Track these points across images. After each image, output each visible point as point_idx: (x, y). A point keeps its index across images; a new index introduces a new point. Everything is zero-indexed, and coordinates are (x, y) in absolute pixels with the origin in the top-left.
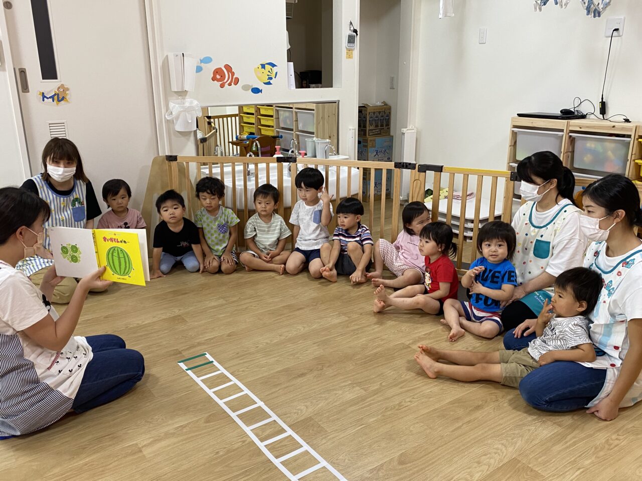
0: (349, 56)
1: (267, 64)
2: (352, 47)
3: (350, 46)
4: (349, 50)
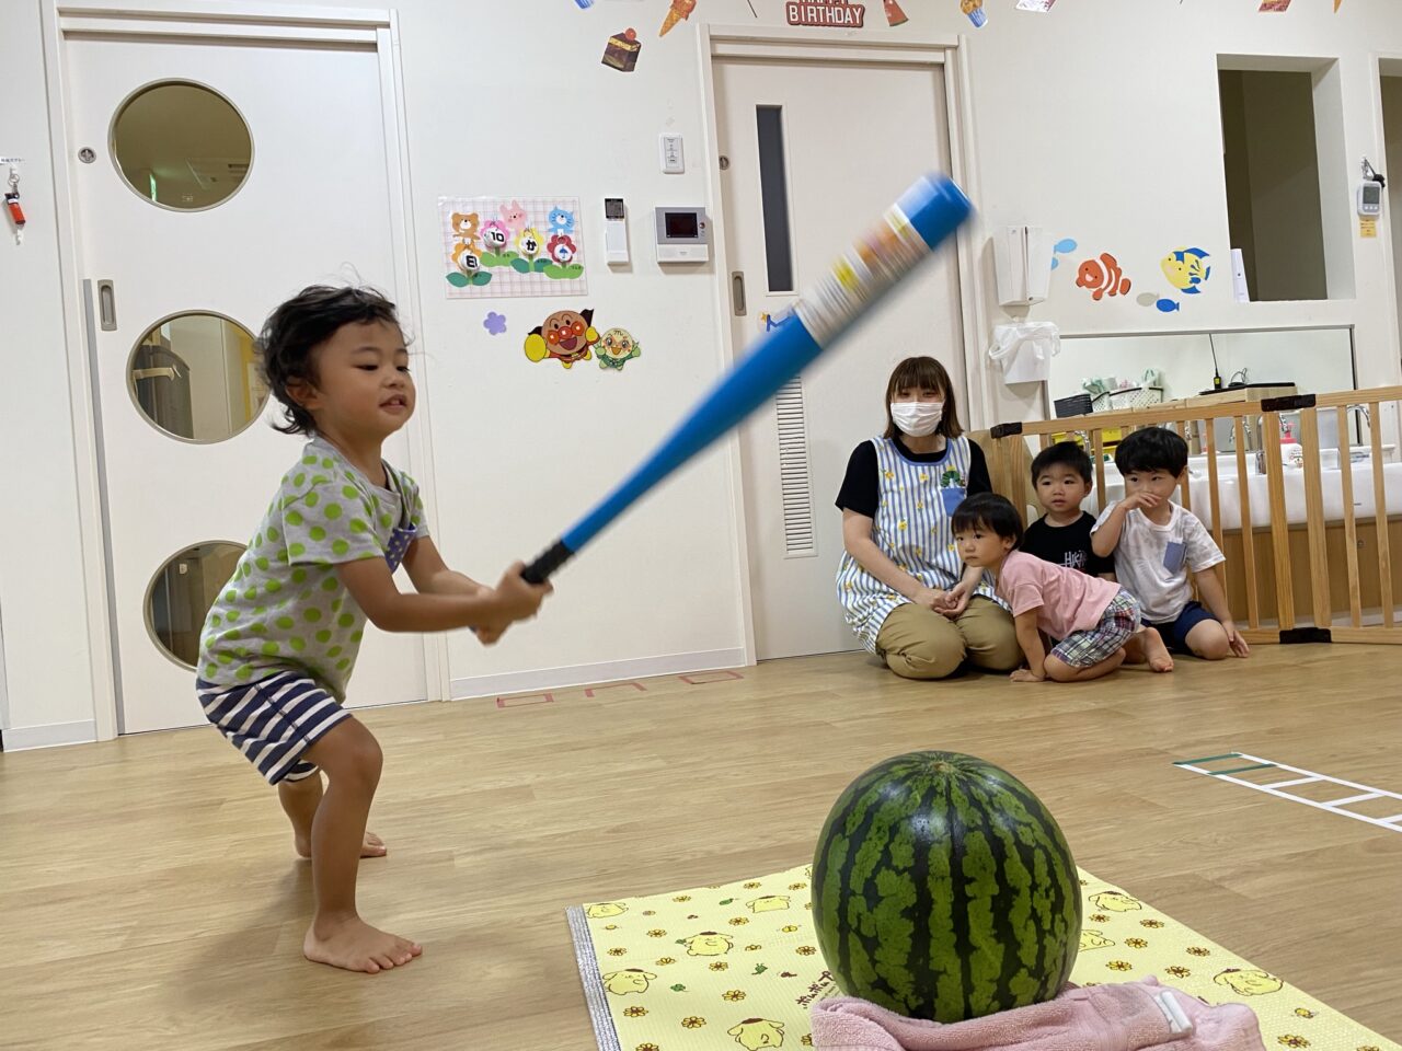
0: (1368, 233)
1: (1188, 251)
2: (1373, 211)
3: (1368, 210)
4: (1367, 219)
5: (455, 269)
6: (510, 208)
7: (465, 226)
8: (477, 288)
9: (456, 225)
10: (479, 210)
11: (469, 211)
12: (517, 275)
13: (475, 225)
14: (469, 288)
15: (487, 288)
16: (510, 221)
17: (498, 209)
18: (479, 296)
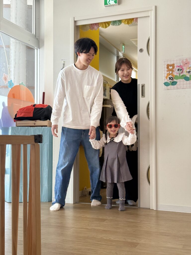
5: (166, 81)
6: (185, 61)
7: (171, 68)
8: (172, 86)
9: (168, 68)
10: (175, 62)
11: (172, 63)
12: (185, 82)
13: (173, 67)
14: (170, 87)
15: (175, 86)
16: (184, 65)
17: (181, 62)
18: (173, 89)
